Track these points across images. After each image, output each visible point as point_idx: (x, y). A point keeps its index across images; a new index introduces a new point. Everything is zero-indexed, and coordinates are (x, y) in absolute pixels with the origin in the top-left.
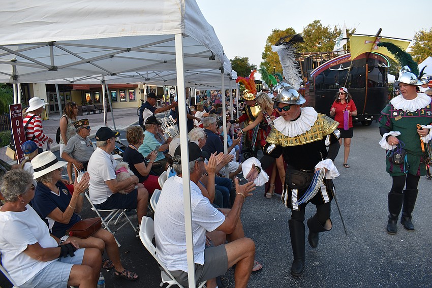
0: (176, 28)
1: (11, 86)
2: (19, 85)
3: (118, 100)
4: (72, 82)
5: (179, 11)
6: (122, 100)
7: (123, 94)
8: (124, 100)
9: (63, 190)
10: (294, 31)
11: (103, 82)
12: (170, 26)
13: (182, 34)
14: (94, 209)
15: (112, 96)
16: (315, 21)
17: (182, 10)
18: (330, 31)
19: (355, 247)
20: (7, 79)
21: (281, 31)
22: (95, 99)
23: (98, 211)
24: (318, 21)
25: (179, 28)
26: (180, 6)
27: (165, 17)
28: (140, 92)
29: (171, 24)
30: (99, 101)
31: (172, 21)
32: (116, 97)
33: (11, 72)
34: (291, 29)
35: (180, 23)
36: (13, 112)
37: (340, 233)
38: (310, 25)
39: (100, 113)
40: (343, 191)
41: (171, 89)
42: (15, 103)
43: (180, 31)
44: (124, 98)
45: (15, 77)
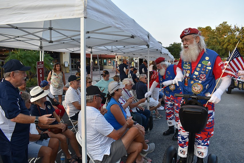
0: (81, 14)
1: (39, 52)
2: (43, 51)
3: (107, 64)
4: (73, 52)
5: (83, 4)
6: (109, 64)
7: (110, 61)
8: (110, 64)
9: (48, 106)
10: (211, 28)
11: (91, 52)
12: (78, 13)
13: (85, 17)
14: (70, 119)
15: (104, 62)
16: (224, 22)
17: (85, 4)
18: (232, 28)
19: (221, 159)
20: (37, 48)
21: (202, 28)
22: (95, 63)
23: (72, 121)
24: (226, 22)
25: (82, 14)
26: (84, 2)
27: (76, 8)
28: (119, 60)
29: (79, 12)
30: (97, 64)
31: (79, 10)
32: (106, 63)
33: (39, 45)
34: (209, 27)
35: (83, 11)
36: (38, 66)
37: (213, 150)
38: (221, 25)
39: (96, 71)
40: (224, 124)
41: (136, 59)
42: (40, 61)
43: (83, 16)
44: (111, 63)
45: (41, 47)
